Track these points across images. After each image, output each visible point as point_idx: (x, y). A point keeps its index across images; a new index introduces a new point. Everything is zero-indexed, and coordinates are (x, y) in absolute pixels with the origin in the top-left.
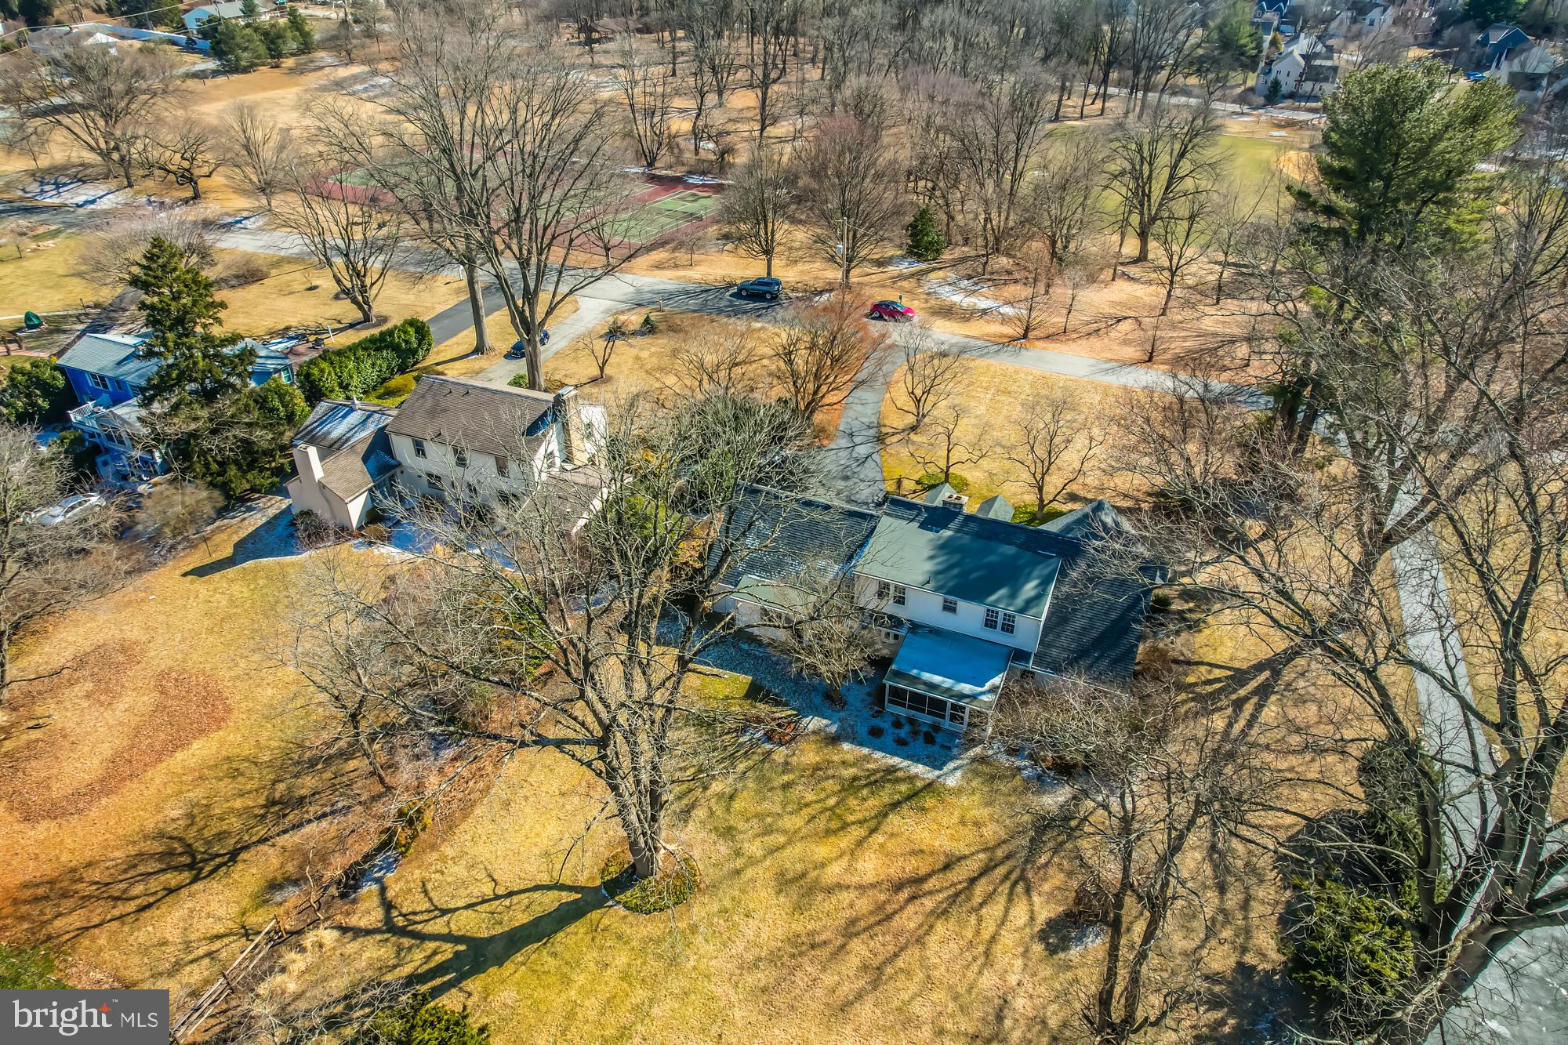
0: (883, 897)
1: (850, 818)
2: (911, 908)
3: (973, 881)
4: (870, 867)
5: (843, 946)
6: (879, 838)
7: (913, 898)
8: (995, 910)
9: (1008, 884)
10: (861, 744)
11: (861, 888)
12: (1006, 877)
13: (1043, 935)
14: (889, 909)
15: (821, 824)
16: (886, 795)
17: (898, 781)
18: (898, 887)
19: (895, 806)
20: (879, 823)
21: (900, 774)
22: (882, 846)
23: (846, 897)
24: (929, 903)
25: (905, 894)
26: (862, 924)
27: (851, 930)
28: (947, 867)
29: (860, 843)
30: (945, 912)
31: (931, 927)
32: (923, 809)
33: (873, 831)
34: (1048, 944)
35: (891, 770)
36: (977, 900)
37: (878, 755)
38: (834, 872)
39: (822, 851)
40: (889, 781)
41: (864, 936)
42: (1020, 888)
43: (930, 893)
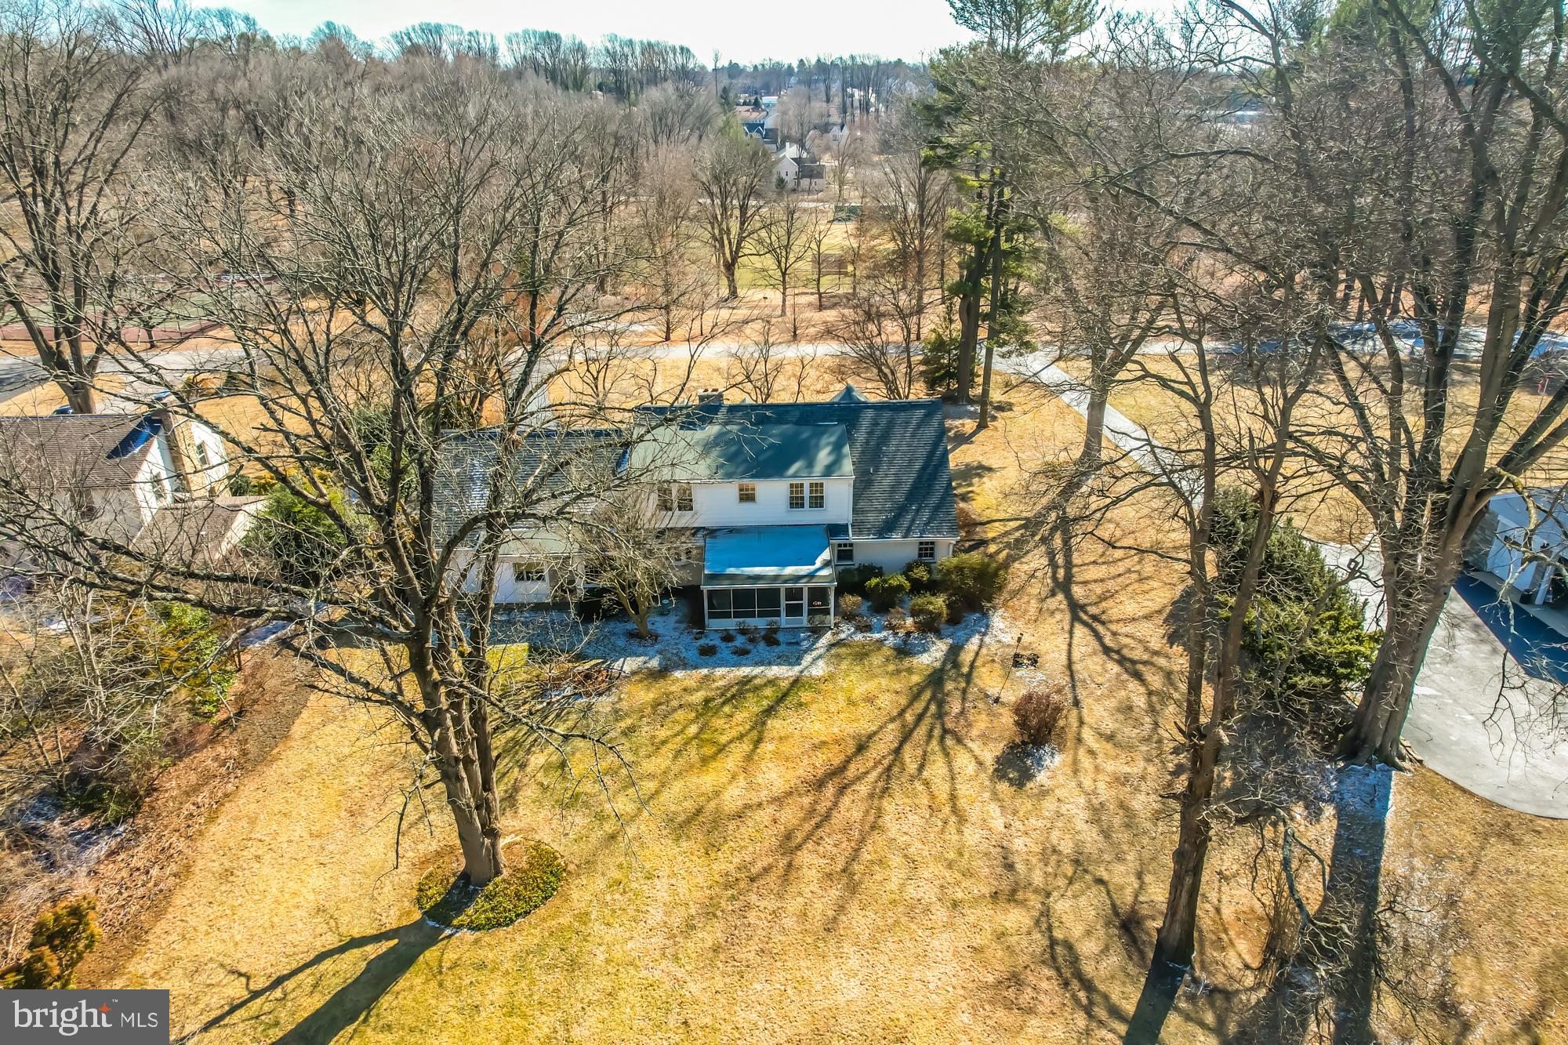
0: (806, 801)
1: (723, 739)
2: (846, 800)
3: (897, 751)
4: (774, 776)
5: (790, 865)
6: (767, 747)
7: (842, 791)
8: (937, 769)
9: (934, 743)
10: (696, 667)
11: (778, 801)
12: (930, 736)
13: (1000, 774)
14: (821, 809)
15: (693, 753)
16: (752, 707)
17: (757, 688)
18: (820, 784)
19: (769, 711)
20: (761, 733)
21: (757, 681)
22: (776, 753)
23: (764, 816)
24: (863, 789)
25: (830, 790)
26: (799, 836)
27: (789, 845)
28: (861, 748)
29: (749, 758)
30: (885, 790)
31: (879, 809)
32: (801, 705)
33: (758, 742)
34: (1010, 780)
35: (746, 681)
36: (912, 767)
37: (720, 671)
38: (733, 797)
39: (707, 780)
40: (749, 691)
41: (810, 845)
42: (949, 742)
43: (858, 778)
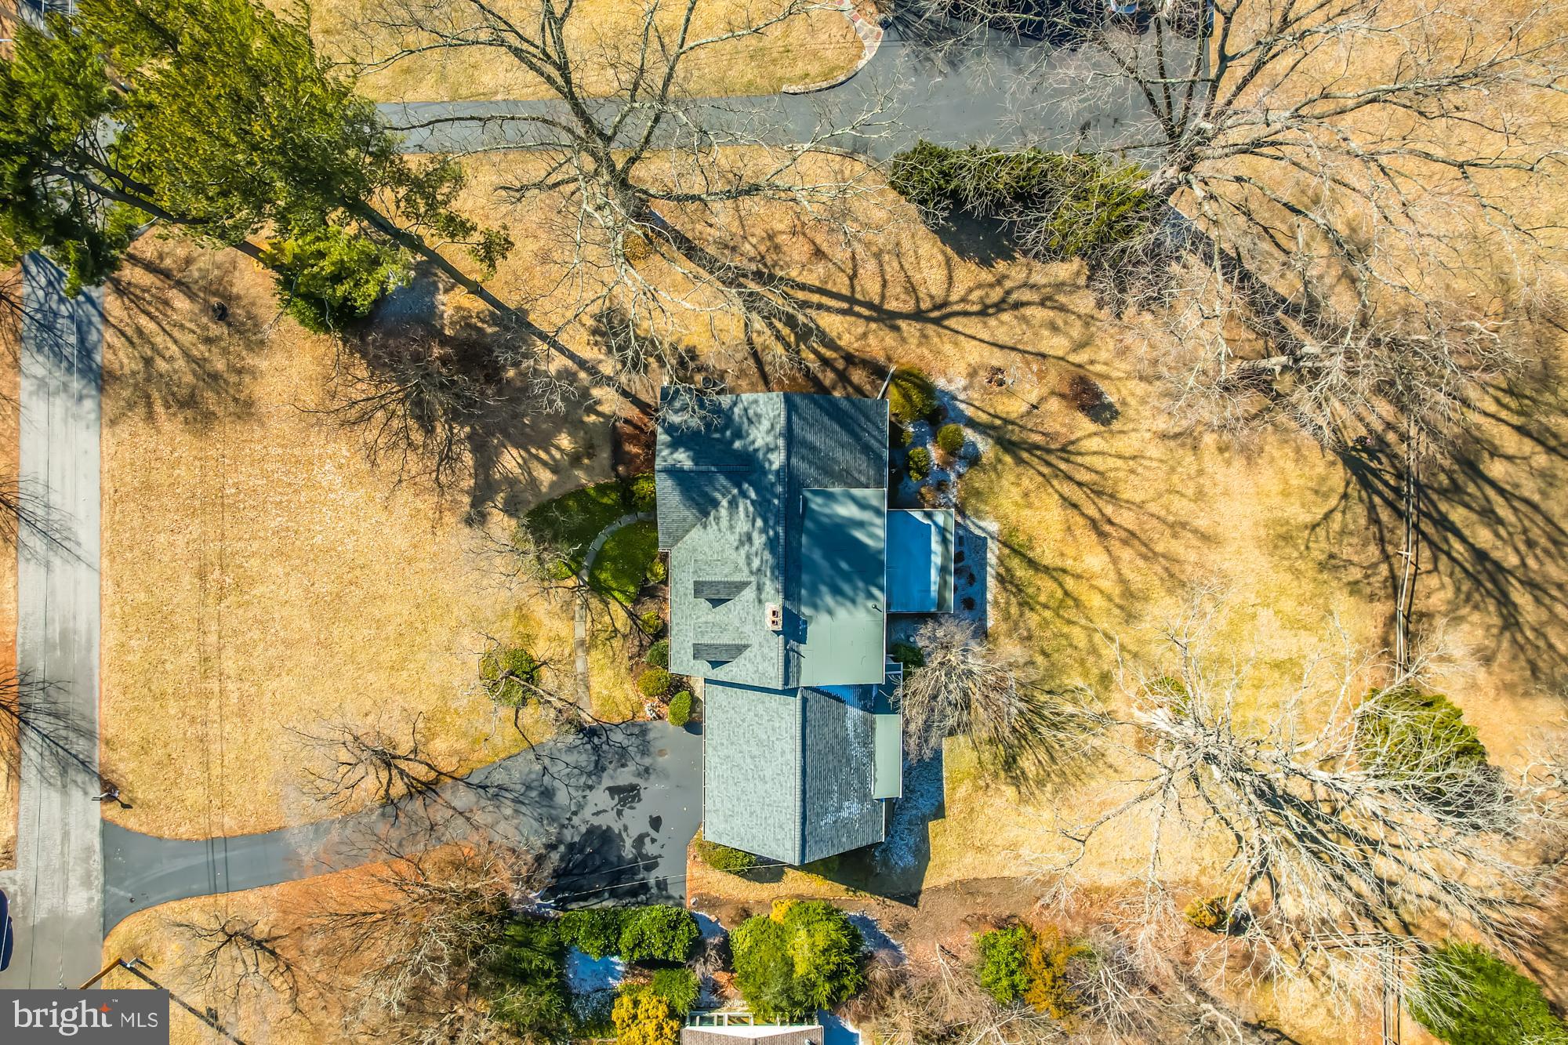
0: (1117, 544)
1: (1059, 594)
2: (1117, 520)
3: (1080, 484)
4: (1094, 560)
5: (1164, 556)
6: (1069, 564)
7: (1110, 522)
8: (1097, 462)
9: (1072, 458)
10: (985, 611)
11: (1115, 561)
12: (1067, 461)
13: (1106, 422)
14: (1124, 535)
15: (1071, 613)
17: (1008, 570)
18: (1102, 535)
19: (1032, 564)
20: (1055, 569)
21: (1002, 571)
22: (1075, 560)
24: (1109, 510)
25: (1107, 528)
26: (1144, 550)
28: (1075, 506)
29: (1078, 577)
30: (1112, 496)
31: (1127, 502)
32: (1030, 540)
33: (1064, 571)
34: (1112, 418)
35: (1001, 579)
36: (1094, 477)
37: (989, 597)
39: (1096, 601)
40: (1012, 576)
41: (1152, 545)
42: (1071, 448)
43: (1100, 511)
